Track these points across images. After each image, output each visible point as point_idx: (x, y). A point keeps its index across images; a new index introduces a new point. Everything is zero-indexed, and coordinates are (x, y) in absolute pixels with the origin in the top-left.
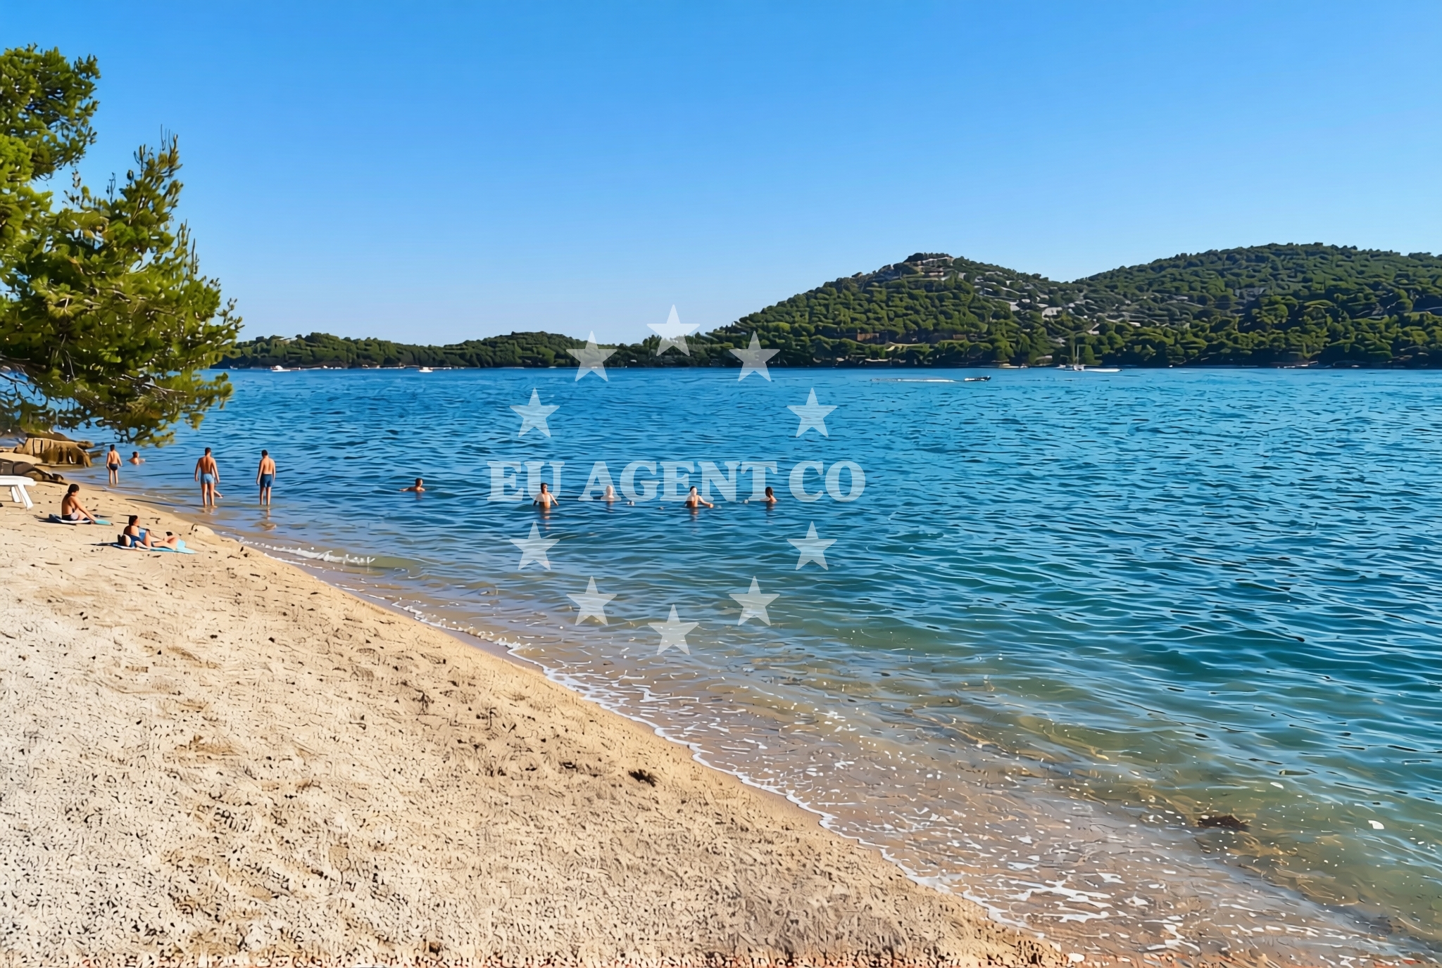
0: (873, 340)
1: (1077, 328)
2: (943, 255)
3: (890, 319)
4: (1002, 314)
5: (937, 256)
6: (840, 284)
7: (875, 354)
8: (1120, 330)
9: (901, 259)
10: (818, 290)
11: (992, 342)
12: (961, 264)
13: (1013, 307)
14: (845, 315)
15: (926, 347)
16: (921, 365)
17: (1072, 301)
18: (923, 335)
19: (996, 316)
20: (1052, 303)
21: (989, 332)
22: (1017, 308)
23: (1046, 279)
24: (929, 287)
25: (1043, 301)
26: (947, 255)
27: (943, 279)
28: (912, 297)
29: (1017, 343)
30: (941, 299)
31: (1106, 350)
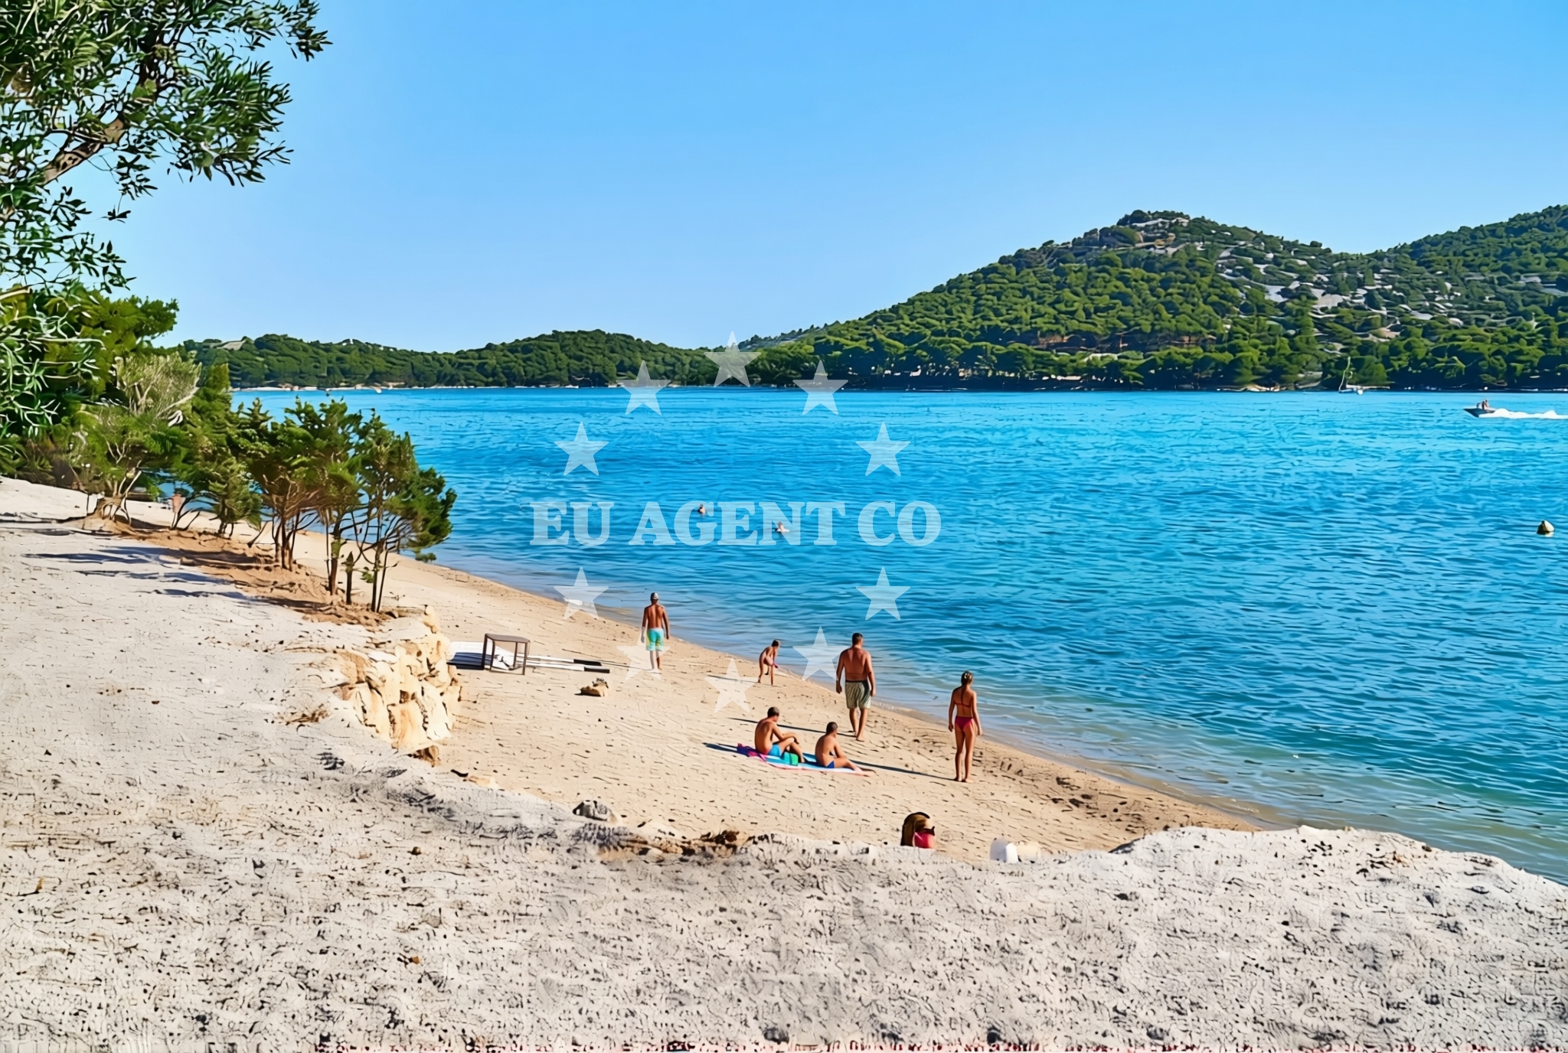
0: (1059, 347)
1: (1367, 326)
2: (1173, 215)
3: (1088, 315)
4: (1256, 307)
5: (1166, 215)
6: (1020, 260)
7: (1061, 369)
8: (1428, 331)
9: (1111, 222)
10: (991, 269)
11: (1234, 349)
12: (1201, 227)
13: (1274, 294)
14: (1023, 309)
15: (1136, 358)
16: (1128, 387)
17: (1361, 284)
18: (1136, 339)
19: (1245, 309)
20: (1333, 289)
21: (1232, 334)
22: (1280, 299)
23: (1328, 250)
24: (1149, 264)
25: (1318, 285)
26: (1181, 215)
27: (1171, 250)
28: (1122, 278)
29: (1271, 353)
30: (1165, 284)
31: (1402, 362)
